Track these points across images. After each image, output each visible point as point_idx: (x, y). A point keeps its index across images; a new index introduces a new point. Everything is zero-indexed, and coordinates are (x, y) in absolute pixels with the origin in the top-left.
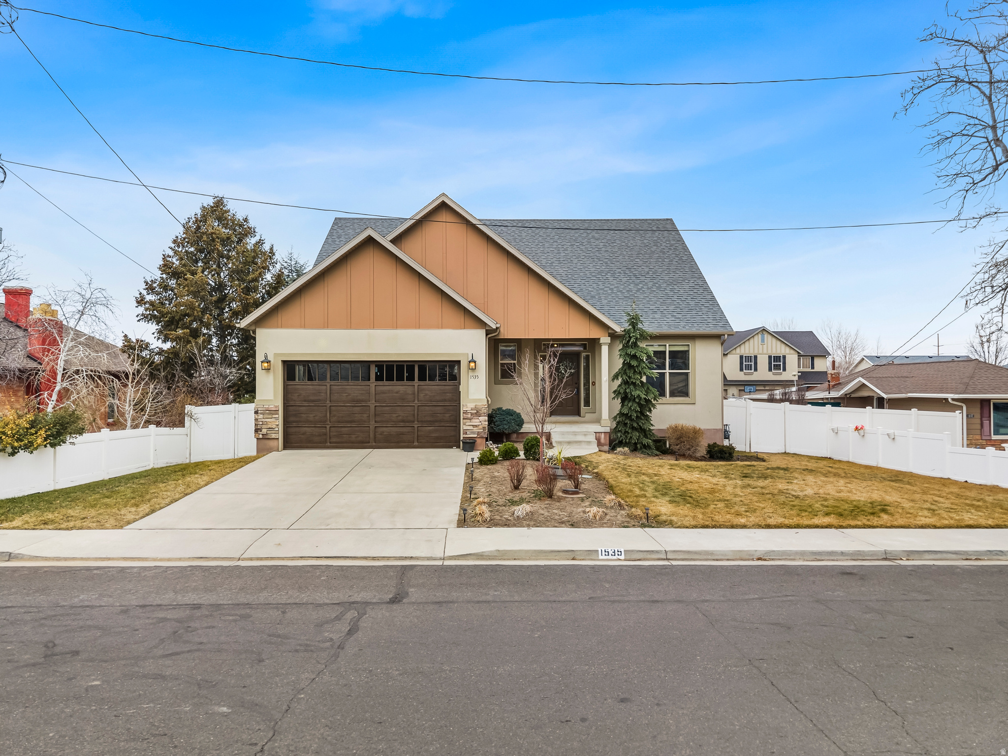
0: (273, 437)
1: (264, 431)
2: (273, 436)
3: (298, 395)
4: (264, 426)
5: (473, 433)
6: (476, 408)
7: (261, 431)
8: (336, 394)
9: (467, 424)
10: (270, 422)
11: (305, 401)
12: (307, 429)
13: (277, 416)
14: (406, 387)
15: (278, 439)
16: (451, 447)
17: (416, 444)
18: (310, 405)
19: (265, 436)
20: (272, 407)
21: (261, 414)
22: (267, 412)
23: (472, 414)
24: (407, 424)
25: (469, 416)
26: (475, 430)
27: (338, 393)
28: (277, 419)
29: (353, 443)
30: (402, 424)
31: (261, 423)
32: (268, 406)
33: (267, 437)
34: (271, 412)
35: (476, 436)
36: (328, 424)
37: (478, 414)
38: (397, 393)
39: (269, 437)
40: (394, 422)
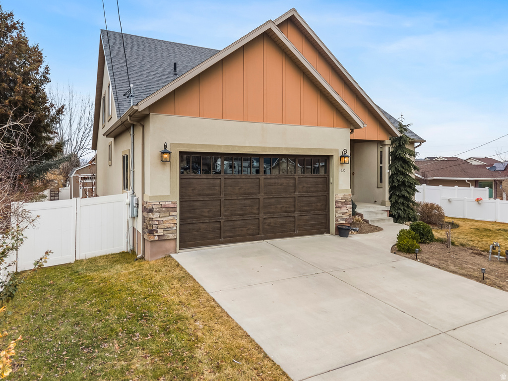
0: (170, 238)
1: (160, 232)
2: (171, 236)
3: (193, 190)
4: (160, 226)
5: (342, 219)
6: (344, 198)
7: (157, 232)
8: (229, 187)
9: (339, 212)
10: (167, 221)
11: (200, 195)
12: (201, 225)
13: (175, 213)
14: (288, 179)
15: (176, 239)
16: (322, 233)
17: (297, 232)
18: (205, 199)
19: (161, 237)
20: (169, 204)
21: (156, 212)
22: (164, 209)
23: (342, 203)
24: (290, 214)
25: (340, 205)
26: (344, 217)
27: (231, 186)
28: (174, 216)
29: (244, 235)
30: (285, 214)
31: (156, 223)
32: (164, 203)
33: (163, 238)
34: (169, 209)
35: (344, 222)
36: (222, 219)
37: (345, 203)
38: (281, 185)
39: (166, 238)
40: (279, 213)
